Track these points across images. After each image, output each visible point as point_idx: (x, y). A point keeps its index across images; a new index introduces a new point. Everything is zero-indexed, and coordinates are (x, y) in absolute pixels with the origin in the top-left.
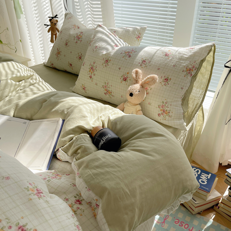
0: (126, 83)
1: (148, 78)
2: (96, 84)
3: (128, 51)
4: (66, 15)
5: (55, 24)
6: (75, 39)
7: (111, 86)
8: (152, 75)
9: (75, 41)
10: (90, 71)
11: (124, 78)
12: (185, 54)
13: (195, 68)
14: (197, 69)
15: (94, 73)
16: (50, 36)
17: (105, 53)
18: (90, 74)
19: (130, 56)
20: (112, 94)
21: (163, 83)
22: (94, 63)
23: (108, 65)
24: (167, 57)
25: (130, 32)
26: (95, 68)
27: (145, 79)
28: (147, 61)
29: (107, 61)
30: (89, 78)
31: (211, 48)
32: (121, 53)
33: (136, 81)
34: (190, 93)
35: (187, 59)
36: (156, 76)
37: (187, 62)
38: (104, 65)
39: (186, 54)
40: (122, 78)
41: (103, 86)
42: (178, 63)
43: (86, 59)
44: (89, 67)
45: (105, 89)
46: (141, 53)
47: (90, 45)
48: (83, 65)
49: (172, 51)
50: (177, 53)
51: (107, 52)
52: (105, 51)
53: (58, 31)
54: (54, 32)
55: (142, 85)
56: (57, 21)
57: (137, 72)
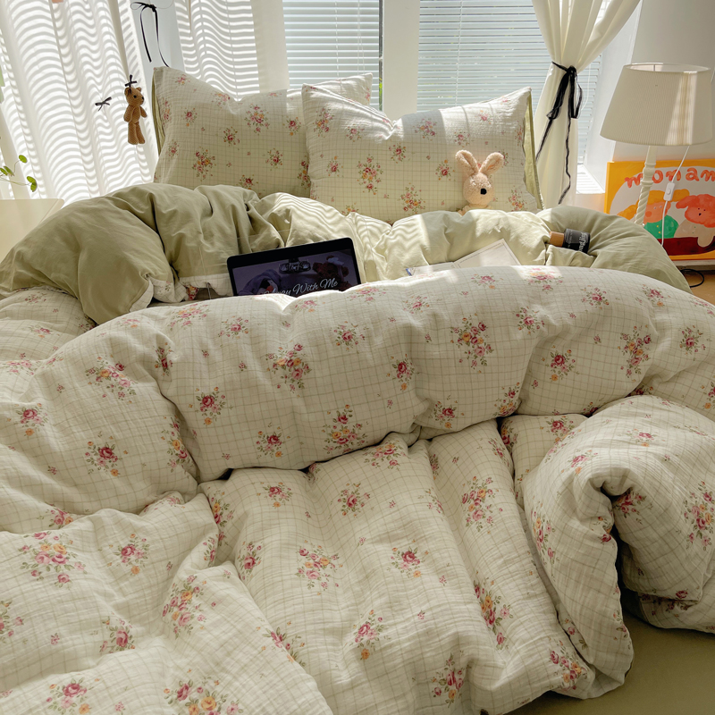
0: (449, 177)
1: (491, 160)
2: (386, 197)
5: (143, 98)
7: (420, 191)
8: (493, 155)
10: (364, 177)
15: (378, 177)
18: (368, 182)
19: (433, 133)
20: (422, 205)
22: (370, 160)
23: (404, 157)
24: (486, 122)
26: (376, 168)
28: (465, 135)
29: (399, 150)
30: (367, 190)
32: (416, 132)
33: (473, 169)
35: (512, 118)
36: (498, 154)
38: (396, 158)
40: (439, 173)
41: (402, 196)
42: (505, 127)
43: (336, 158)
44: (359, 170)
45: (406, 199)
46: (447, 124)
47: (327, 130)
48: (334, 169)
49: (485, 110)
50: (495, 112)
51: (387, 135)
52: (383, 134)
53: (144, 115)
54: (139, 118)
55: (484, 172)
56: (140, 89)
57: (466, 156)
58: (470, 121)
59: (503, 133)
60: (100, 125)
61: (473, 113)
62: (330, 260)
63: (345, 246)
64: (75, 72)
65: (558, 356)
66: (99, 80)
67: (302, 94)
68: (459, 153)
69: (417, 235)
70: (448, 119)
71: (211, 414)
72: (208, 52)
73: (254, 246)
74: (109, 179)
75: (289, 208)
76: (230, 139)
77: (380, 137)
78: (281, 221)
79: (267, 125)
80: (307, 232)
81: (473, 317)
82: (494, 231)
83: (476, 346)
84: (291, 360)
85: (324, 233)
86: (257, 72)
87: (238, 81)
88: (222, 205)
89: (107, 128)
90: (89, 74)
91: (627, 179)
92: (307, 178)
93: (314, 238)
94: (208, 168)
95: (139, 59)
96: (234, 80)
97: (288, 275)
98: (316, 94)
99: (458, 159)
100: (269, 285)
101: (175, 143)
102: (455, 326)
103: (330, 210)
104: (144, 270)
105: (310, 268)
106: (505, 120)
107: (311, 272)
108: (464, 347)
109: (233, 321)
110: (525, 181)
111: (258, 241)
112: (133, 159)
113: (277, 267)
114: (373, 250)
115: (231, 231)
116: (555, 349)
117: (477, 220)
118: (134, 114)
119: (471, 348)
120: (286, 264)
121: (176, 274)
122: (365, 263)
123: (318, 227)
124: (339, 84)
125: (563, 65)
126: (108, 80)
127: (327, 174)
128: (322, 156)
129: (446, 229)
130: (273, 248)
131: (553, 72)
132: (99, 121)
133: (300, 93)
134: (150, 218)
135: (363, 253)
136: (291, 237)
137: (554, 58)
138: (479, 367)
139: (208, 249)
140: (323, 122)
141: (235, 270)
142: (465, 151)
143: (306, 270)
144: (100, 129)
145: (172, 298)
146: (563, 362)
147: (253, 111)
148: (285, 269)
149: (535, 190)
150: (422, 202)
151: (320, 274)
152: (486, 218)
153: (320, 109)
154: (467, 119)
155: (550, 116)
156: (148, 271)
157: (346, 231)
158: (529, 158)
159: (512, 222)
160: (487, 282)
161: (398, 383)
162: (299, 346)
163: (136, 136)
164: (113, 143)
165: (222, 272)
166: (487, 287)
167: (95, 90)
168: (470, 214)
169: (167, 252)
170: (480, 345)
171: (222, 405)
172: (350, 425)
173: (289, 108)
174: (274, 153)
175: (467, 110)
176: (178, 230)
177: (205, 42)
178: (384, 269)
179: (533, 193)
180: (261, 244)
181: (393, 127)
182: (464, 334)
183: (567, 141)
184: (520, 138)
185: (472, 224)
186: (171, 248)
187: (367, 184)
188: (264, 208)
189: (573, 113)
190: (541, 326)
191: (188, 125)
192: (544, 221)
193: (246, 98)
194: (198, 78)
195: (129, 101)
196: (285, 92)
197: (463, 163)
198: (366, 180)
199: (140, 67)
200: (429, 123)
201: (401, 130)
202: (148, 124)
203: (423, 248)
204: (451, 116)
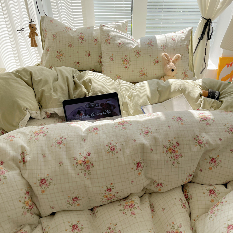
0: (159, 64)
1: (176, 57)
2: (132, 71)
3: (148, 42)
5: (36, 29)
7: (147, 69)
8: (177, 55)
10: (124, 63)
11: (156, 61)
15: (129, 63)
18: (125, 65)
19: (153, 46)
20: (147, 75)
22: (126, 56)
23: (140, 55)
24: (174, 41)
26: (129, 59)
27: (174, 58)
28: (166, 46)
29: (138, 52)
30: (125, 68)
32: (146, 45)
33: (169, 61)
35: (185, 40)
36: (179, 55)
37: (186, 42)
38: (137, 55)
41: (139, 71)
43: (112, 55)
44: (122, 60)
45: (141, 72)
46: (158, 42)
47: (109, 43)
48: (112, 60)
49: (174, 36)
50: (178, 37)
51: (134, 46)
52: (132, 46)
53: (37, 35)
54: (35, 36)
55: (173, 62)
56: (35, 25)
57: (166, 55)
58: (168, 41)
59: (181, 46)
60: (20, 39)
61: (169, 37)
62: (108, 102)
63: (114, 96)
64: (9, 17)
65: (213, 158)
66: (19, 21)
67: (100, 28)
68: (163, 54)
69: (145, 91)
70: (159, 40)
71: (45, 188)
72: (63, 10)
73: (75, 95)
74: (25, 60)
75: (91, 78)
76: (70, 46)
77: (131, 47)
78: (87, 84)
79: (85, 40)
80: (98, 89)
81: (174, 140)
82: (179, 90)
83: (175, 154)
84: (85, 161)
85: (106, 90)
86: (82, 19)
87: (75, 22)
88: (62, 76)
89: (23, 40)
90: (15, 18)
91: (227, 64)
92: (101, 62)
93: (101, 92)
94: (61, 57)
95: (35, 13)
96: (73, 22)
97: (89, 108)
98: (105, 28)
99: (163, 56)
100: (81, 113)
101: (49, 47)
102: (165, 144)
103: (109, 79)
104: (25, 107)
105: (99, 105)
106: (182, 40)
107: (99, 107)
108: (169, 155)
109: (58, 139)
110: (189, 65)
111: (77, 92)
112: (34, 53)
113: (84, 105)
114: (127, 97)
115: (65, 88)
116: (211, 155)
117: (172, 84)
118: (33, 34)
119: (172, 156)
120: (88, 104)
121: (41, 107)
122: (123, 103)
123: (103, 87)
124: (115, 24)
125: (206, 18)
126: (23, 21)
127: (109, 61)
128: (107, 54)
129: (158, 88)
130: (83, 97)
131: (202, 21)
132: (20, 37)
133: (99, 28)
134: (30, 82)
135: (122, 98)
136: (91, 91)
137: (202, 15)
138: (176, 165)
139: (55, 96)
140: (108, 40)
141: (66, 106)
142: (166, 53)
143: (97, 106)
144: (20, 40)
145: (39, 118)
146: (215, 161)
147: (80, 35)
148: (88, 106)
149: (192, 69)
150: (147, 74)
151: (103, 108)
152: (175, 84)
153: (107, 34)
154: (166, 40)
155: (199, 39)
156: (26, 107)
157: (115, 89)
158: (190, 56)
159: (187, 86)
160: (180, 121)
161: (136, 172)
162: (89, 153)
163: (34, 44)
164: (25, 46)
165: (61, 107)
166: (180, 124)
167: (17, 25)
168: (168, 82)
169: (37, 98)
170: (177, 154)
171: (50, 183)
172: (113, 192)
173: (95, 34)
174: (88, 52)
175: (166, 36)
176: (42, 88)
177: (62, 6)
178: (131, 106)
179: (191, 70)
180: (78, 94)
181: (136, 43)
182: (169, 148)
183: (205, 49)
184: (187, 48)
185: (169, 86)
186: (39, 96)
187: (125, 66)
188: (80, 78)
189: (209, 38)
190: (206, 145)
191: (54, 40)
192: (199, 85)
193: (78, 29)
194: (59, 21)
195: (30, 29)
196: (93, 27)
197: (164, 58)
198: (125, 64)
199: (36, 16)
200: (151, 41)
201: (140, 44)
202: (38, 39)
203: (148, 97)
204: (160, 38)
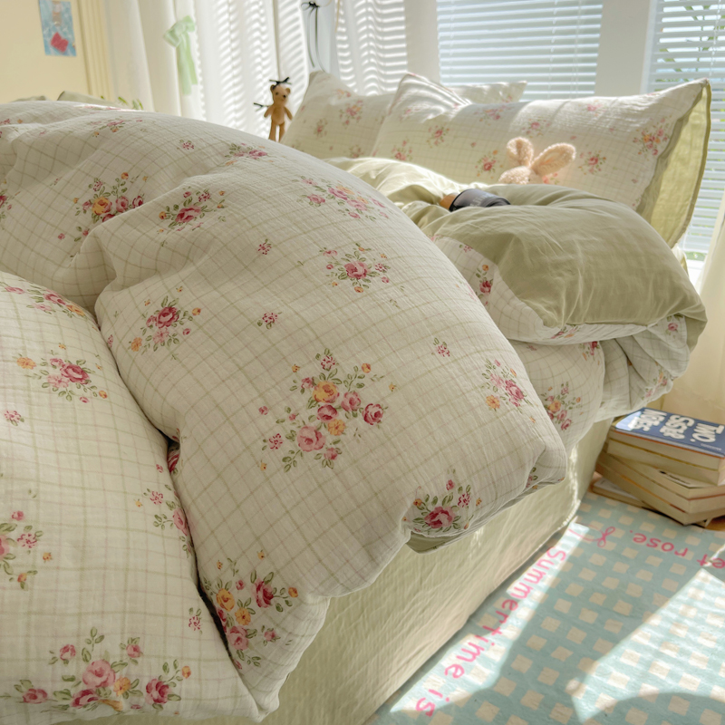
1: (550, 152)
4: (312, 76)
5: (285, 96)
6: (344, 115)
8: (558, 145)
9: (344, 119)
11: (485, 165)
12: (636, 105)
13: (664, 136)
14: (668, 140)
16: (269, 128)
17: (431, 116)
19: (498, 117)
21: (587, 168)
22: (405, 143)
23: (443, 141)
25: (485, 93)
27: (541, 154)
28: (544, 124)
31: (699, 91)
32: (476, 113)
33: (520, 161)
34: (655, 200)
35: (643, 114)
36: (570, 146)
37: (644, 121)
38: (433, 141)
39: (640, 104)
40: (480, 166)
42: (621, 123)
49: (602, 103)
53: (289, 116)
55: (534, 168)
57: (521, 144)
61: (580, 102)
118: (274, 112)
184: (651, 147)
200: (502, 109)
